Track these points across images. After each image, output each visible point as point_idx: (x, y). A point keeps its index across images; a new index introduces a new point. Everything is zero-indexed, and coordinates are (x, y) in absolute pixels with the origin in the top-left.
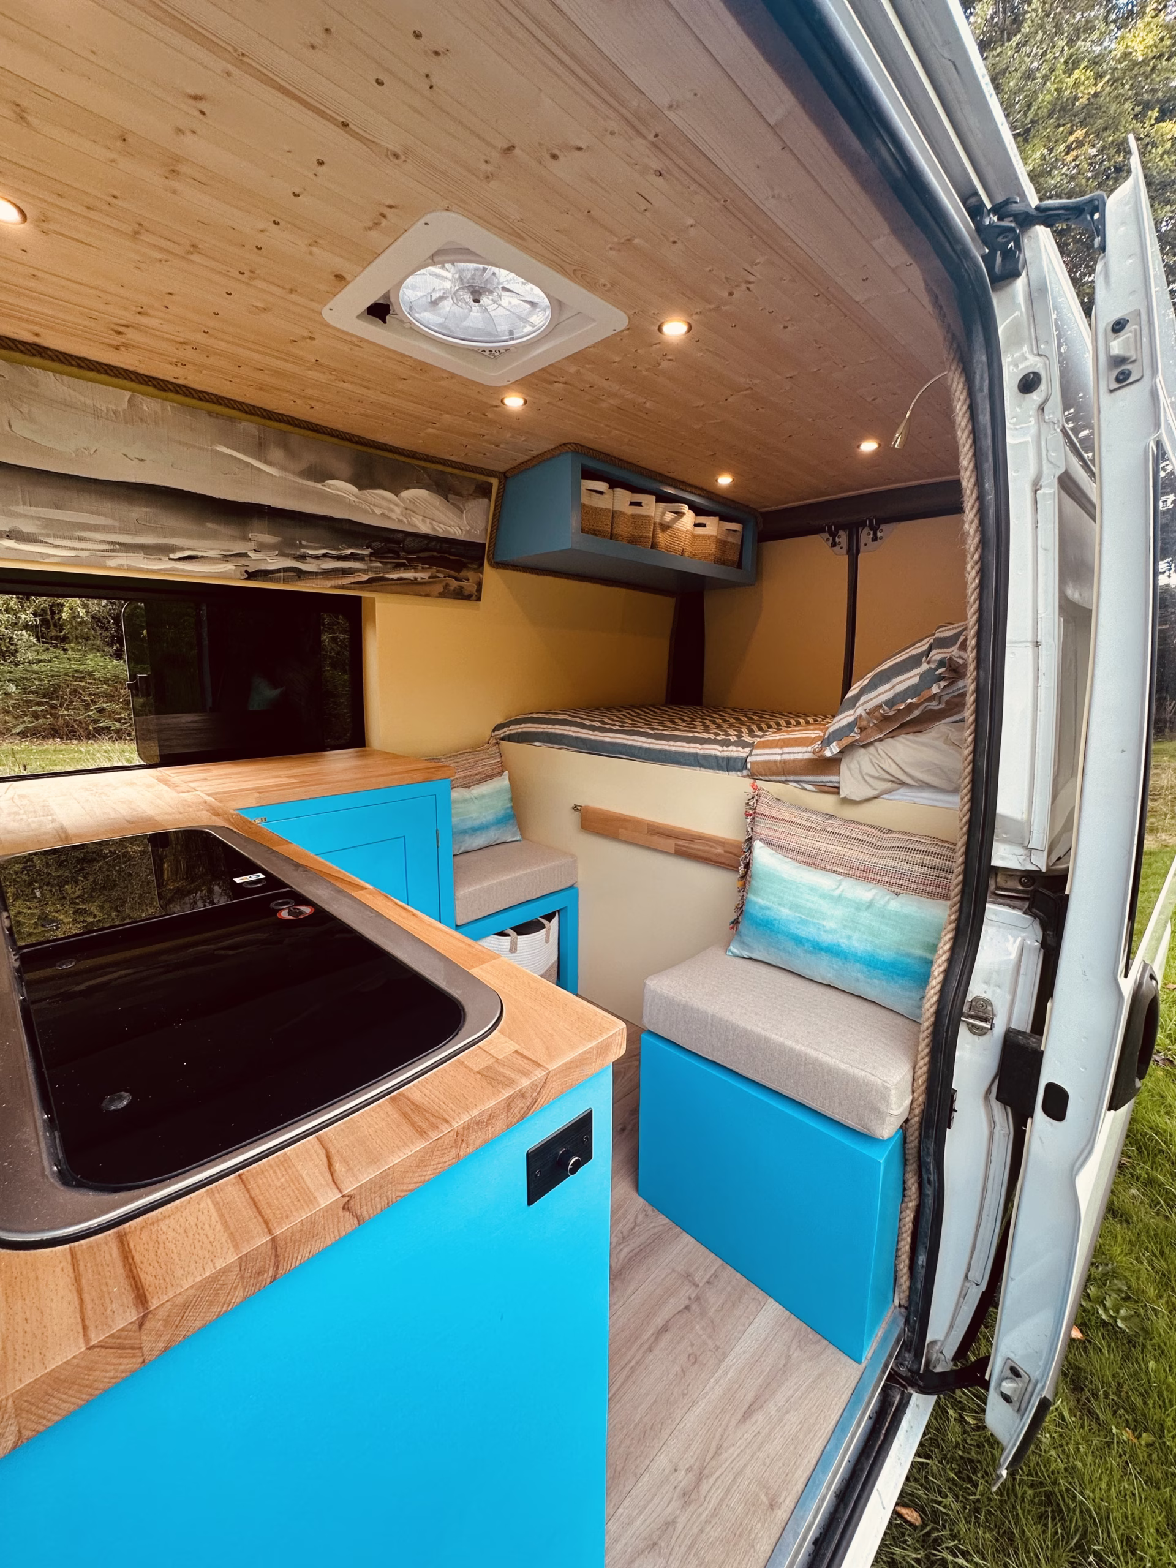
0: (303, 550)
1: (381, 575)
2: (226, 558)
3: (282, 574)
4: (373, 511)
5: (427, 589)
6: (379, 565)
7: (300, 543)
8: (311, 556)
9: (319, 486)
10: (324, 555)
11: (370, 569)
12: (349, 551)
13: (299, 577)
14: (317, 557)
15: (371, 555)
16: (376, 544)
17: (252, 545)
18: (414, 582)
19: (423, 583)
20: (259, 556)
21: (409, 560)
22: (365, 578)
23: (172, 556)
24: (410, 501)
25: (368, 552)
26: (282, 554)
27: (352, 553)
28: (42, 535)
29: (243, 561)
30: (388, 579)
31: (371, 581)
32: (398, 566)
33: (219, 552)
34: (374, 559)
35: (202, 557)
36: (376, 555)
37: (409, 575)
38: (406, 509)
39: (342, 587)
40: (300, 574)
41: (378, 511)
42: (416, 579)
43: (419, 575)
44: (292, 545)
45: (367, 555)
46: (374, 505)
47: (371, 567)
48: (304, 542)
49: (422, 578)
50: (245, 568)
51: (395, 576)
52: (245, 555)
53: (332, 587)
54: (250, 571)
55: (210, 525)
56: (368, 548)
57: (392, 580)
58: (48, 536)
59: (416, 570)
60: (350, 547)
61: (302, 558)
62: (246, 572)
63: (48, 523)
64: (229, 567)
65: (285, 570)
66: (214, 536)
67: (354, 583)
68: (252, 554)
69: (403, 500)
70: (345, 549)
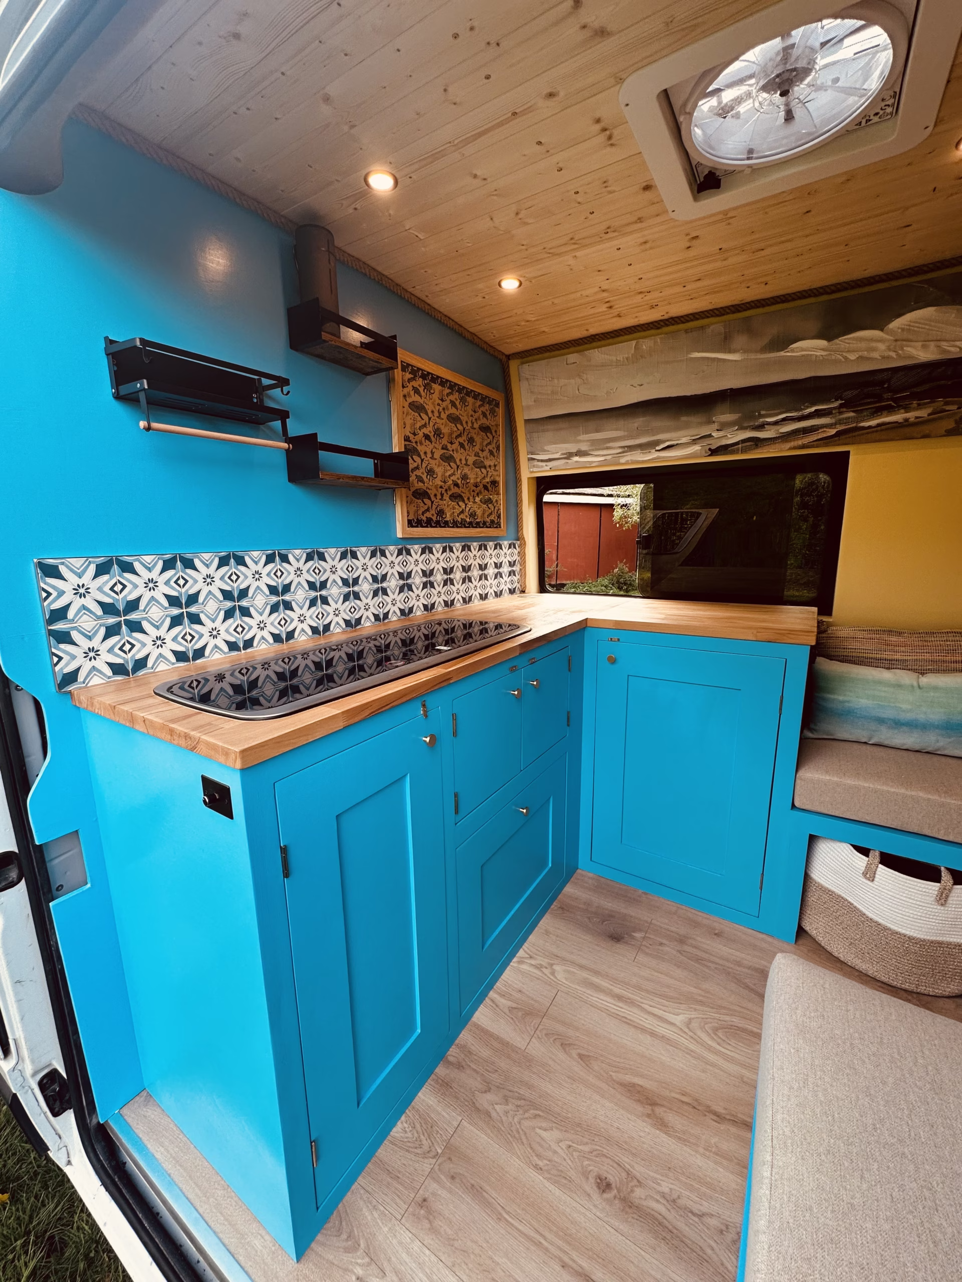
0: (761, 420)
1: (854, 425)
2: (694, 442)
3: (740, 446)
4: (846, 358)
5: (926, 429)
6: (852, 414)
7: (759, 414)
8: (769, 424)
9: (782, 353)
10: (784, 420)
11: (840, 422)
12: (813, 409)
13: (757, 445)
14: (776, 423)
15: (841, 406)
16: (849, 394)
17: (716, 426)
18: (906, 423)
19: (919, 422)
20: (721, 434)
21: (895, 400)
22: (833, 432)
23: (658, 448)
24: (903, 330)
25: (836, 404)
26: (742, 428)
27: (816, 410)
28: (590, 450)
29: (706, 442)
30: (864, 428)
31: (838, 434)
32: (878, 411)
33: (689, 438)
34: (844, 410)
35: (677, 444)
36: (848, 405)
37: (898, 417)
38: (896, 340)
39: (803, 447)
40: (757, 442)
41: (852, 357)
42: (906, 420)
43: (911, 415)
44: (752, 417)
45: (834, 408)
46: (848, 351)
47: (840, 420)
48: (763, 412)
49: (917, 418)
50: (709, 446)
51: (873, 423)
52: (710, 436)
53: (791, 449)
54: (713, 447)
55: (684, 419)
56: (837, 400)
57: (870, 427)
58: (593, 450)
59: (907, 409)
60: (813, 404)
61: (761, 427)
62: (710, 449)
63: (593, 442)
64: (696, 448)
65: (744, 441)
66: (687, 426)
67: (816, 441)
68: (715, 434)
69: (892, 332)
70: (808, 407)
